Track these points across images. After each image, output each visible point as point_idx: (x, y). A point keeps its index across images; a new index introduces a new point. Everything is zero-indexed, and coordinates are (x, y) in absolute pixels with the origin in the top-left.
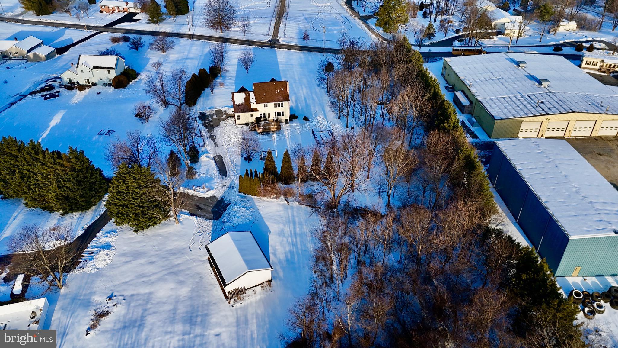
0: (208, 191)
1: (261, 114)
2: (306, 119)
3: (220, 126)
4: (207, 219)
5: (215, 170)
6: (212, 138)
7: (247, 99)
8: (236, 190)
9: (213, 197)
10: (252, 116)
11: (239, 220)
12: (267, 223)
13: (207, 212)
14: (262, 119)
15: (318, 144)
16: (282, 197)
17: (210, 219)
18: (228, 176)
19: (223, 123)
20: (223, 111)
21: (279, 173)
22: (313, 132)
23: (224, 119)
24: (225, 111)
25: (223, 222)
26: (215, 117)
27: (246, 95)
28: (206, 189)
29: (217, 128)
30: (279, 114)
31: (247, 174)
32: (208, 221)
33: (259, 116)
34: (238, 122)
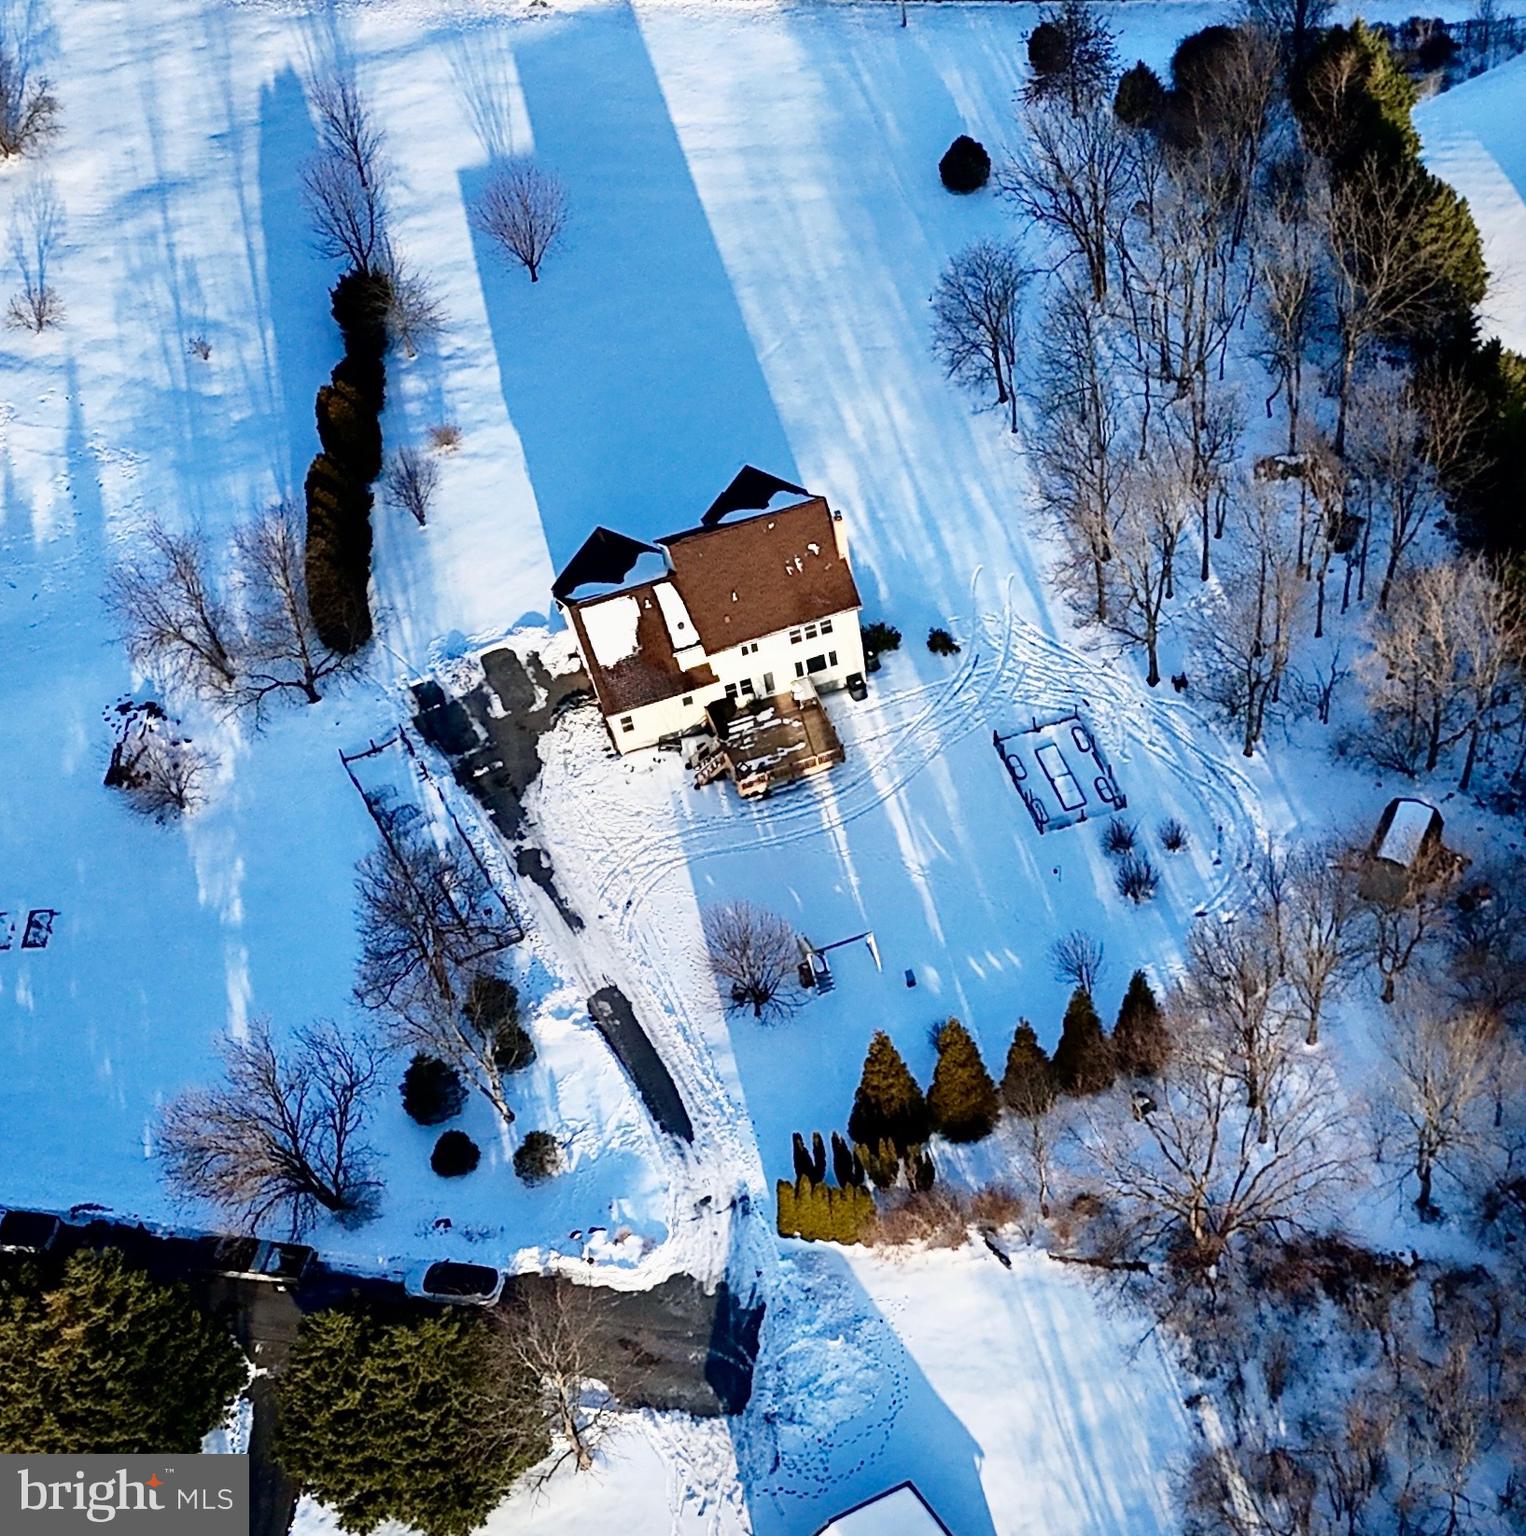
0: (647, 1248)
1: (728, 688)
2: (941, 642)
3: (545, 774)
4: (701, 1412)
5: (624, 1104)
6: (534, 866)
7: (651, 627)
8: (762, 1224)
9: (680, 1281)
10: (688, 701)
11: (834, 1405)
12: (951, 1399)
13: (683, 1373)
14: (742, 701)
15: (1040, 824)
16: (972, 1231)
17: (712, 1414)
18: (698, 1133)
19: (549, 745)
20: (523, 658)
21: (924, 1085)
22: (997, 741)
23: (546, 722)
24: (534, 658)
25: (769, 1419)
26: (498, 710)
27: (642, 607)
28: (634, 1243)
29: (532, 788)
30: (817, 664)
31: (800, 1155)
32: (705, 1425)
33: (723, 695)
34: (625, 741)
